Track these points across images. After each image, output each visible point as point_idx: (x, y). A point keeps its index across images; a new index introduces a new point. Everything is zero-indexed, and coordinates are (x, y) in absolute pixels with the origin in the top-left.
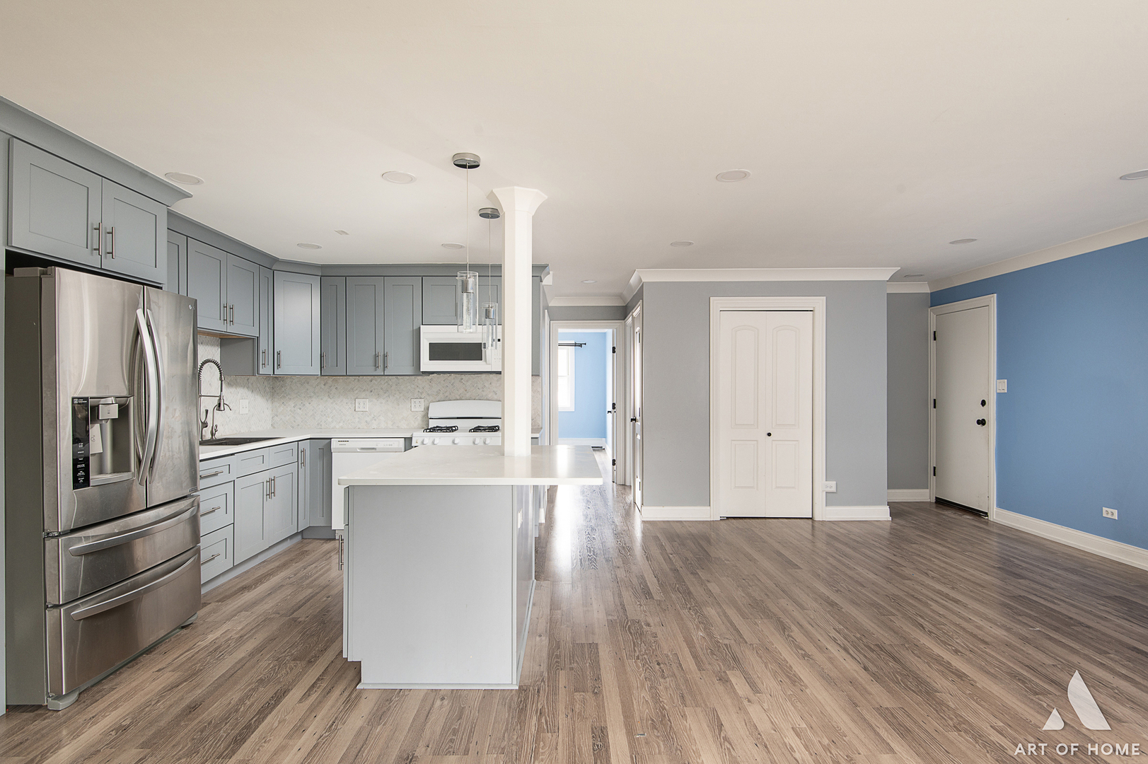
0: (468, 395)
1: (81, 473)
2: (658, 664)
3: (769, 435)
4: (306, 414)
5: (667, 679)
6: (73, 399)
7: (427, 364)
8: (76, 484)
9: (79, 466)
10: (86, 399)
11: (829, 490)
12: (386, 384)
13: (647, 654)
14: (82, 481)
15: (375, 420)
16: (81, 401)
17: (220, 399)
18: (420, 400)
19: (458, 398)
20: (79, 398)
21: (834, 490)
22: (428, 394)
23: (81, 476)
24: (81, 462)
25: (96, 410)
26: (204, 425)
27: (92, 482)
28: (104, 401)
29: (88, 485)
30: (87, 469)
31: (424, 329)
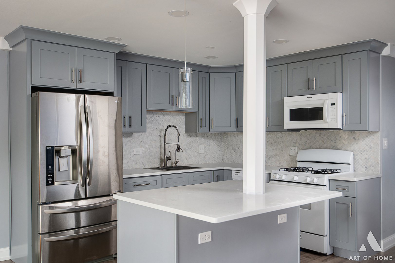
0: (325, 146)
1: (50, 179)
4: (237, 155)
6: (46, 147)
7: (288, 124)
8: (48, 184)
9: (49, 176)
10: (53, 147)
12: (275, 137)
14: (50, 182)
15: (270, 160)
16: (50, 148)
17: (178, 145)
18: (295, 148)
19: (318, 147)
20: (49, 147)
22: (299, 144)
23: (50, 180)
24: (50, 174)
25: (58, 152)
26: (169, 159)
27: (55, 183)
28: (63, 148)
29: (54, 184)
30: (53, 178)
31: (286, 99)
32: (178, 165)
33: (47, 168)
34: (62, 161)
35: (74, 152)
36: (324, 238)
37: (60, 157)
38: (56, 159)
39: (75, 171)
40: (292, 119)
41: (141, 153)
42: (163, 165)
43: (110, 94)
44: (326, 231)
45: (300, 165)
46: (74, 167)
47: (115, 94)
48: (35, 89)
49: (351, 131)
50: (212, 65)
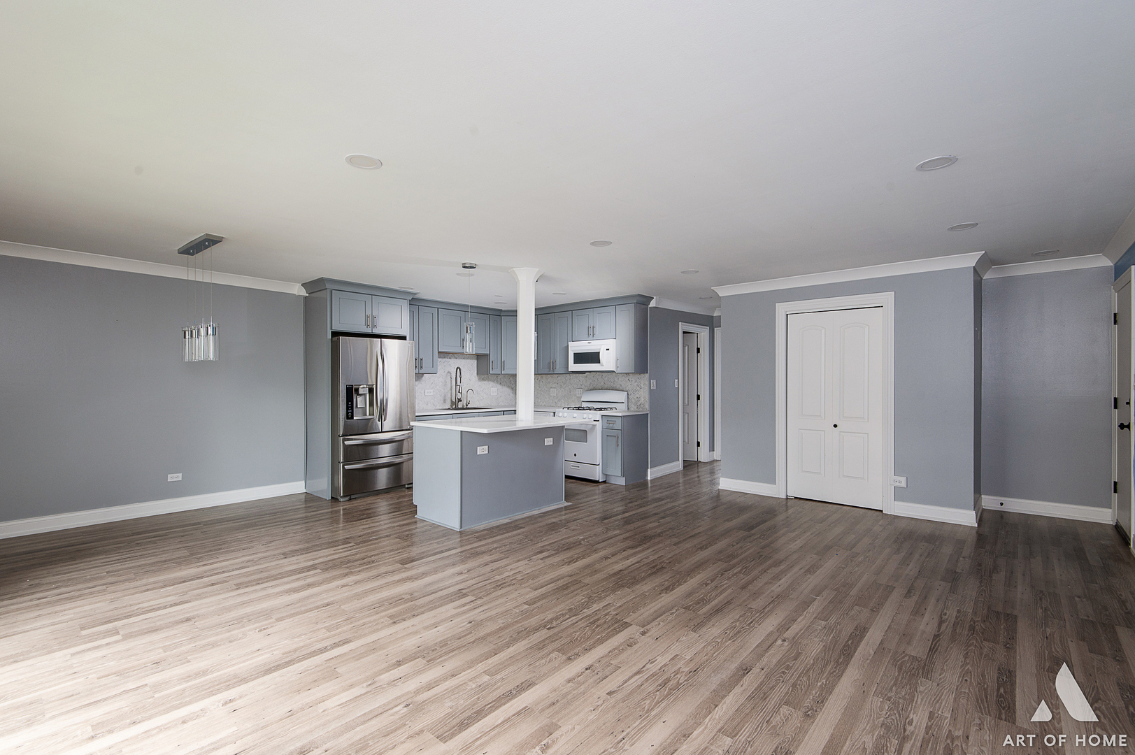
0: (606, 387)
1: (350, 413)
3: (835, 426)
6: (347, 385)
7: (573, 367)
8: (348, 418)
9: (349, 411)
10: (353, 385)
11: (897, 484)
12: (564, 379)
14: (350, 417)
15: (559, 401)
18: (580, 389)
19: (600, 388)
20: (349, 385)
21: (903, 485)
22: (585, 386)
23: (350, 415)
24: (349, 409)
25: (357, 390)
26: (460, 400)
27: (355, 418)
28: (361, 387)
29: (353, 418)
30: (352, 413)
31: (570, 344)
32: (469, 406)
33: (347, 404)
34: (359, 399)
35: (371, 391)
36: (596, 468)
37: (358, 394)
38: (355, 396)
39: (371, 408)
40: (575, 362)
41: (432, 394)
42: (454, 407)
43: (404, 338)
44: (599, 460)
45: (584, 405)
46: (371, 404)
47: (407, 338)
48: (336, 334)
49: (626, 373)
50: (503, 309)
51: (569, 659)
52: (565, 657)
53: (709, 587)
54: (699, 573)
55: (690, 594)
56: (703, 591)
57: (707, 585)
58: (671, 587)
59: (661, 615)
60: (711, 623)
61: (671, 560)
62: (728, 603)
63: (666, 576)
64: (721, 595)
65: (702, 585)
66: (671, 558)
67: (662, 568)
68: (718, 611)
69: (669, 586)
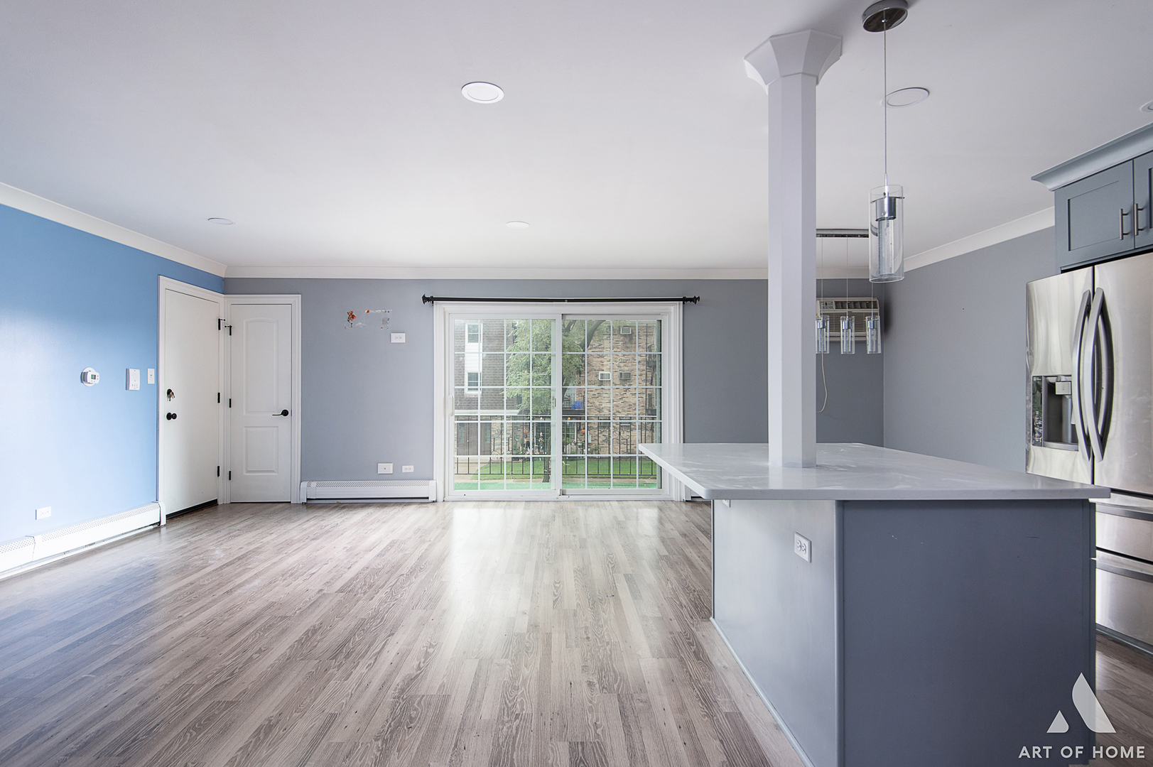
2: (588, 638)
5: (583, 626)
13: (598, 647)
20: (1036, 377)
51: (367, 568)
52: (371, 567)
53: (256, 648)
54: (272, 666)
55: (284, 632)
56: (264, 641)
57: (260, 651)
58: (310, 635)
59: (311, 605)
60: (256, 612)
61: (326, 676)
62: (231, 635)
63: (322, 646)
64: (240, 642)
65: (267, 649)
66: (328, 681)
67: (334, 657)
68: (246, 624)
69: (313, 634)
